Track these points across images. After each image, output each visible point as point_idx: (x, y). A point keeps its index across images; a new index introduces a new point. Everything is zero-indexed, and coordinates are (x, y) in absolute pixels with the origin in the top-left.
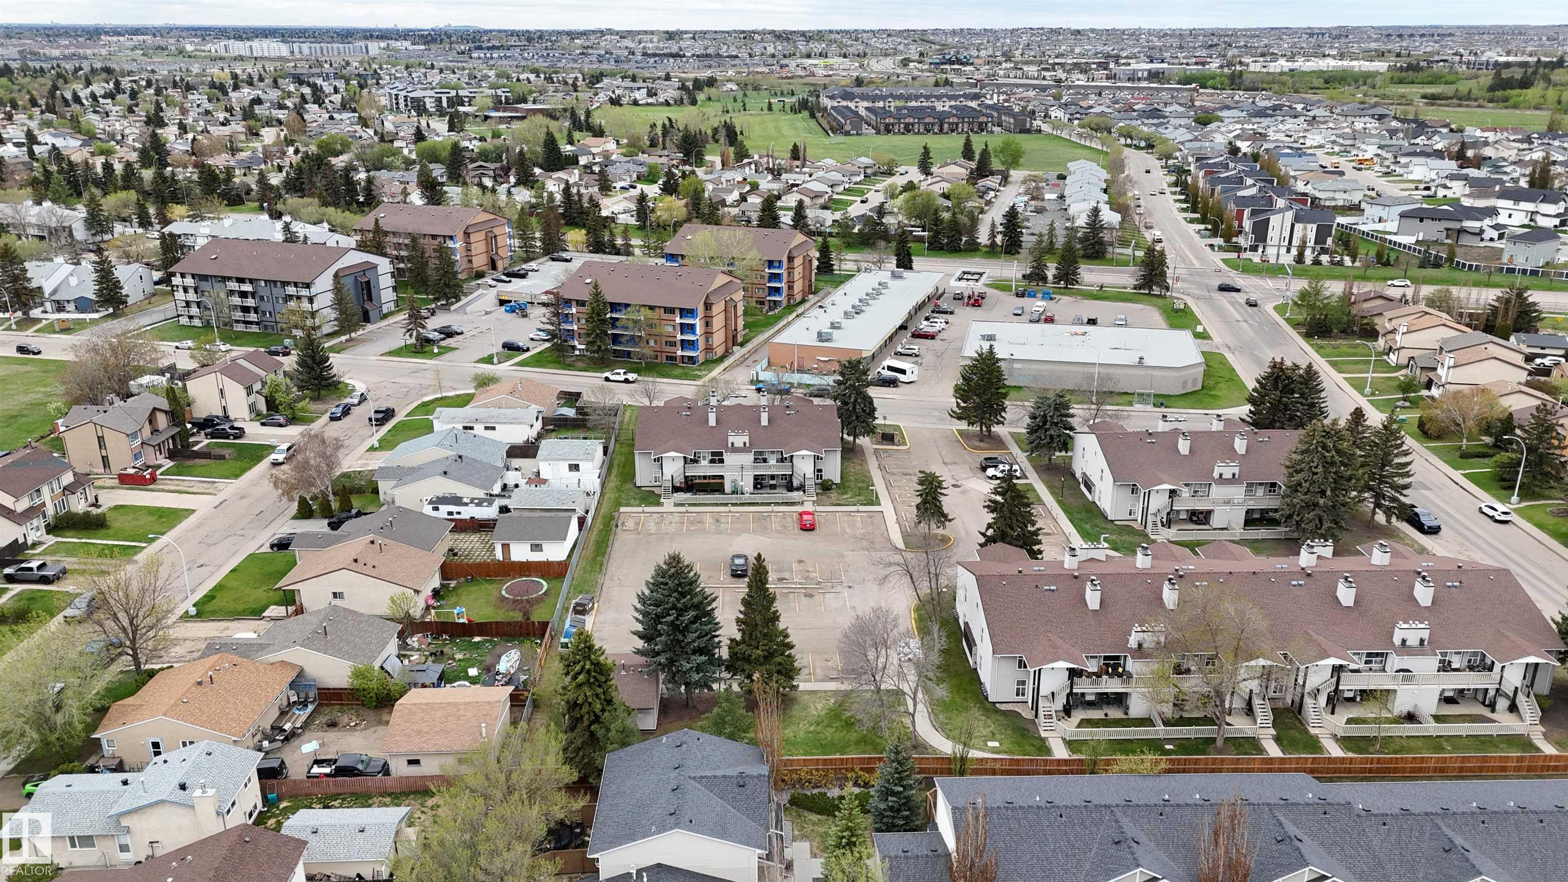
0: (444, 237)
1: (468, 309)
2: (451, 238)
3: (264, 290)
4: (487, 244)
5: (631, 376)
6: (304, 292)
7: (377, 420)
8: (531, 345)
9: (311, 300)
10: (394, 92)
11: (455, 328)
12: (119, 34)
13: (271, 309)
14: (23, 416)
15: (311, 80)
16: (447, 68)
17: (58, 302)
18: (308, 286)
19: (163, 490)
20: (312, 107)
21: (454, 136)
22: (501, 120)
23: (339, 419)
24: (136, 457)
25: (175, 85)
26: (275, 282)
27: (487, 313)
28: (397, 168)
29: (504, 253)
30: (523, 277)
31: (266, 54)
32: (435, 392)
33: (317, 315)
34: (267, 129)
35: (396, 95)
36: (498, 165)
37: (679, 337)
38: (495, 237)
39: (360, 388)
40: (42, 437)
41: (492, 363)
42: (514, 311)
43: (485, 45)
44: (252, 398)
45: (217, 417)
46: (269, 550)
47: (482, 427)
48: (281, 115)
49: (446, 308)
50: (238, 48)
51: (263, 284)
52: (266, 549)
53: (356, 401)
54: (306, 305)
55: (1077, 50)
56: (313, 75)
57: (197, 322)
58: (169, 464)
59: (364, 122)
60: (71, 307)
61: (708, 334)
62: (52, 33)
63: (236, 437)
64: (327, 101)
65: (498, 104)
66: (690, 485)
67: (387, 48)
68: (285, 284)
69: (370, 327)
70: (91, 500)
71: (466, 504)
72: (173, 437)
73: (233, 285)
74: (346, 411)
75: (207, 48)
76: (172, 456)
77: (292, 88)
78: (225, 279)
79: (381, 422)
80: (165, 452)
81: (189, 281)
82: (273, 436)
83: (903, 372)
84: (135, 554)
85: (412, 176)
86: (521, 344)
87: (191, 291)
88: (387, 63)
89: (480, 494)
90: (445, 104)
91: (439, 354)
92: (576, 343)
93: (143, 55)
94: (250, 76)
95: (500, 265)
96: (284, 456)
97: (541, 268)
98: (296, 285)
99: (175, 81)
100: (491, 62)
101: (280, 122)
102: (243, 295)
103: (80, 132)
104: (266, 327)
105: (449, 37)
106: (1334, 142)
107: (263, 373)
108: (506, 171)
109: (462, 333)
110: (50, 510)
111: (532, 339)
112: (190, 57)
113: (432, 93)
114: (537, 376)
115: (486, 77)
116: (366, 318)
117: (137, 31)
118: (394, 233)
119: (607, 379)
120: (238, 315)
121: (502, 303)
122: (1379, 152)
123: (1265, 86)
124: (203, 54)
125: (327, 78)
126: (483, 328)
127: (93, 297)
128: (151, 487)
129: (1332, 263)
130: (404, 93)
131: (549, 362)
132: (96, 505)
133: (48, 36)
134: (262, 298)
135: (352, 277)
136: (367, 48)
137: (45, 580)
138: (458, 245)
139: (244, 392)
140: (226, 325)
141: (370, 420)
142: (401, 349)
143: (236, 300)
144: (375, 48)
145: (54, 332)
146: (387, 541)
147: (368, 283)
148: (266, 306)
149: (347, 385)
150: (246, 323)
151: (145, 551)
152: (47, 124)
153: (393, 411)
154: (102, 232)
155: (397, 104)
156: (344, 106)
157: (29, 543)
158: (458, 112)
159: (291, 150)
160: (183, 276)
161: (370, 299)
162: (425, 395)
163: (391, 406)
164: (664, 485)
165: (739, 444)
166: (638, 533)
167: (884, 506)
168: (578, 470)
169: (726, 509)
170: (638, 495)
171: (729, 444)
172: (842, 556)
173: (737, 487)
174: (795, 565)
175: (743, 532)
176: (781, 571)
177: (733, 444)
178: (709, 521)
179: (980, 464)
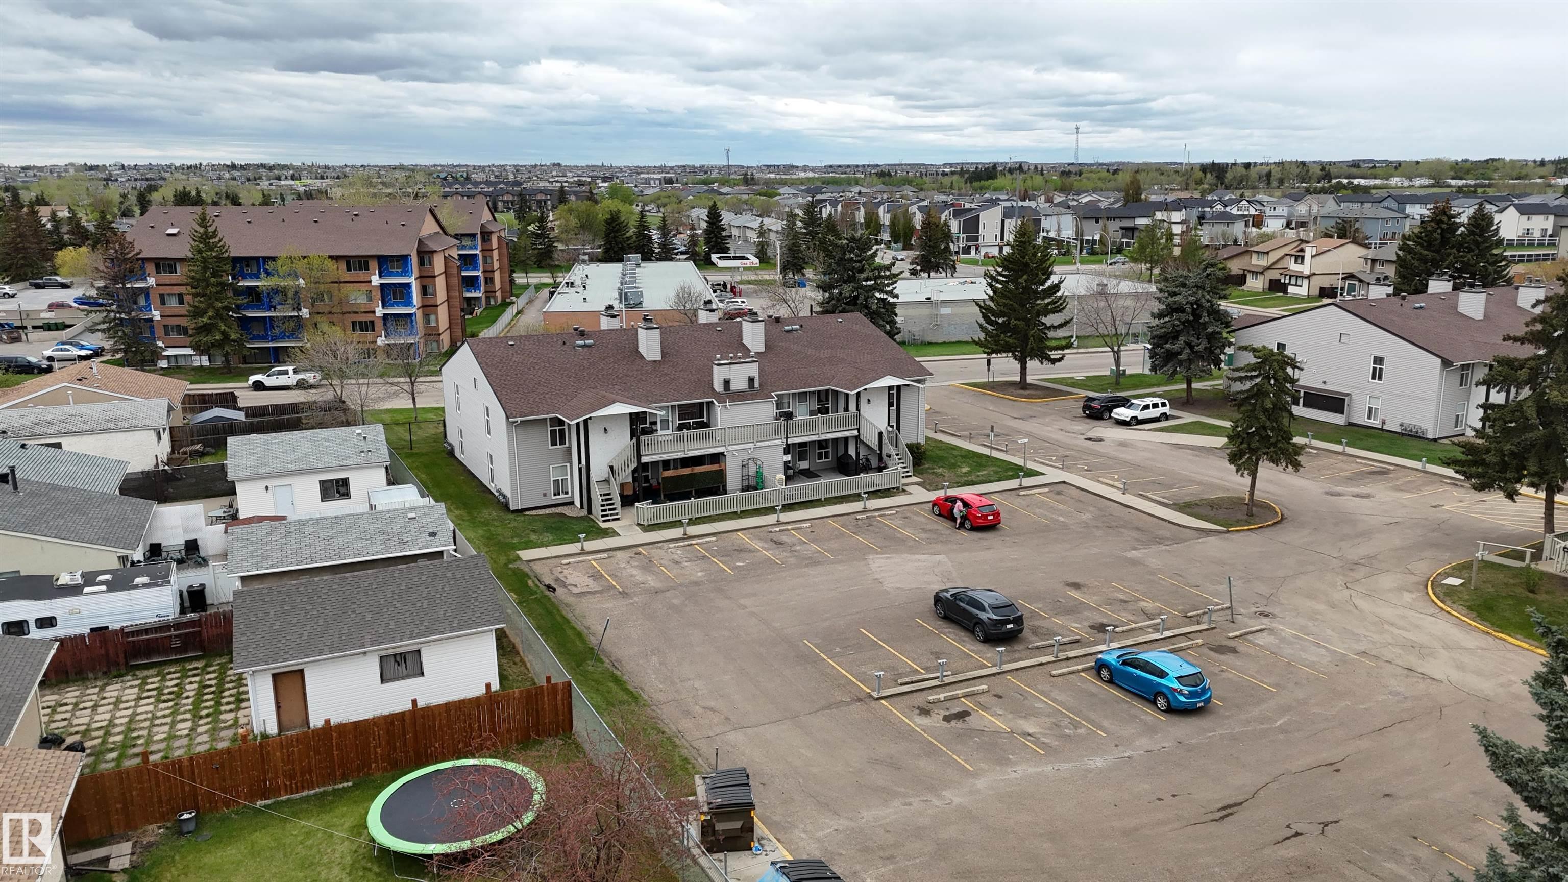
5: (310, 376)
37: (379, 311)
61: (429, 308)
71: (73, 590)
89: (98, 560)
119: (259, 387)
164: (597, 493)
165: (739, 384)
166: (624, 594)
167: (1053, 475)
168: (346, 495)
169: (771, 519)
170: (537, 526)
171: (718, 386)
172: (1134, 562)
173: (759, 475)
174: (1073, 593)
175: (863, 552)
176: (1073, 610)
177: (727, 383)
178: (757, 545)
179: (1085, 407)
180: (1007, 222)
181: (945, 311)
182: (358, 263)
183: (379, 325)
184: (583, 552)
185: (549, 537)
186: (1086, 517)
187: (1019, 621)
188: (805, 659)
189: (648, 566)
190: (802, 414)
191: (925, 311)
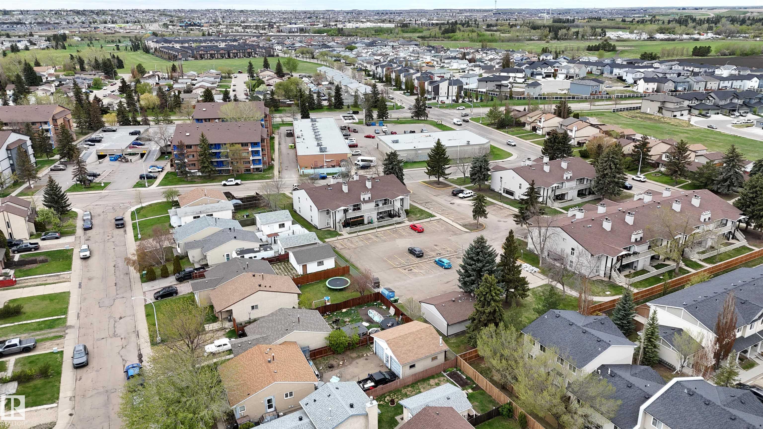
0: (41, 122)
5: (239, 181)
8: (153, 174)
19: (29, 286)
27: (100, 163)
37: (251, 158)
38: (69, 121)
41: (145, 187)
42: (116, 160)
46: (155, 300)
47: (205, 215)
53: (89, 217)
55: (250, 20)
58: (11, 271)
61: (264, 155)
63: (38, 249)
66: (347, 224)
72: (5, 255)
74: (91, 224)
83: (371, 161)
84: (64, 323)
86: (149, 176)
89: (257, 245)
91: (105, 186)
96: (89, 252)
106: (410, 56)
109: (99, 175)
111: (150, 172)
119: (225, 185)
121: (100, 157)
122: (433, 58)
123: (354, 34)
128: (18, 286)
129: (469, 101)
131: (178, 182)
135: (15, 149)
137: (27, 350)
138: (50, 127)
139: (24, 222)
151: (68, 319)
164: (337, 225)
165: (367, 199)
166: (349, 249)
167: (438, 216)
168: (284, 227)
169: (375, 230)
170: (326, 233)
171: (362, 199)
172: (449, 240)
173: (372, 220)
174: (435, 247)
175: (394, 239)
176: (434, 251)
177: (364, 199)
178: (373, 237)
179: (453, 193)
180: (450, 87)
181: (420, 152)
182: (246, 144)
183: (251, 162)
184: (338, 240)
185: (329, 236)
186: (443, 228)
187: (423, 253)
188: (385, 261)
189: (352, 242)
190: (381, 205)
191: (414, 152)
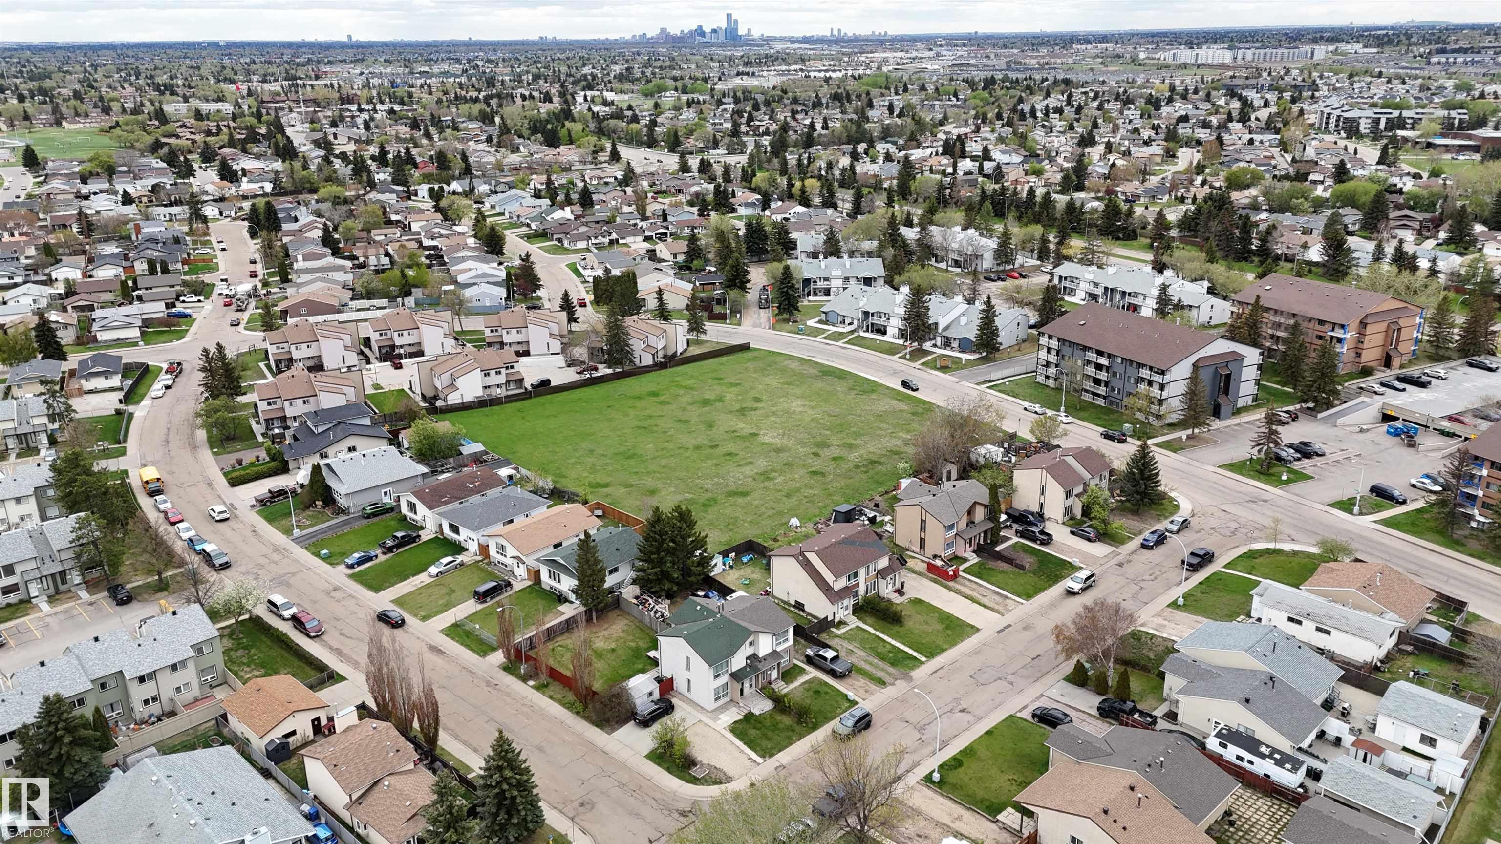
0: (1334, 324)
1: (1340, 421)
2: (1343, 327)
3: (1119, 369)
4: (1386, 337)
6: (1157, 378)
7: (1190, 565)
8: (1410, 494)
9: (1162, 387)
10: (1328, 110)
11: (1317, 446)
12: (1088, 42)
13: (1121, 387)
14: (880, 463)
15: (1244, 94)
16: (1398, 77)
17: (947, 338)
18: (1162, 373)
19: (958, 592)
20: (1236, 126)
21: (1383, 172)
22: (1447, 148)
23: (1151, 548)
24: (949, 545)
25: (1117, 97)
26: (1131, 361)
27: (1362, 431)
28: (1304, 212)
29: (1406, 347)
30: (1423, 385)
31: (1210, 61)
32: (1268, 540)
33: (1165, 403)
34: (1184, 149)
35: (1329, 114)
36: (1428, 216)
38: (1399, 330)
39: (1186, 508)
40: (887, 493)
41: (1351, 512)
42: (1398, 435)
43: (1448, 47)
44: (1070, 501)
45: (1032, 514)
46: (1030, 719)
47: (1313, 626)
48: (1202, 134)
49: (1312, 412)
50: (1185, 55)
51: (1119, 361)
52: (1026, 715)
53: (1175, 528)
54: (1155, 391)
56: (1247, 87)
57: (1051, 383)
58: (974, 559)
59: (1284, 146)
60: (955, 344)
62: (1036, 42)
63: (1043, 543)
64: (1253, 117)
65: (1448, 128)
67: (1335, 52)
68: (1140, 365)
69: (1217, 424)
70: (898, 585)
71: (1263, 756)
72: (985, 532)
73: (1091, 356)
74: (1161, 540)
75: (1157, 56)
76: (978, 551)
77: (1222, 102)
78: (1085, 348)
79: (1194, 568)
80: (974, 547)
81: (1054, 344)
82: (1078, 552)
84: (913, 668)
85: (1319, 222)
86: (1396, 493)
87: (1054, 352)
88: (1330, 71)
89: (1285, 745)
90: (1382, 126)
91: (1289, 481)
92: (1476, 512)
93: (1102, 63)
94: (1186, 90)
95: (1396, 362)
96: (1080, 586)
97: (1452, 375)
98: (1151, 369)
99: (1118, 94)
100: (1453, 70)
101: (1199, 142)
102: (1099, 367)
103: (1024, 147)
104: (1111, 403)
105: (1409, 36)
107: (1087, 475)
108: (1437, 224)
109: (1323, 455)
110: (862, 590)
111: (1414, 486)
112: (1140, 65)
113: (1370, 113)
114: (1408, 548)
115: (1442, 88)
116: (1216, 413)
117: (1103, 38)
118: (1276, 311)
120: (1089, 385)
121: (1387, 418)
124: (1152, 62)
125: (1259, 89)
126: (1352, 451)
127: (974, 340)
128: (951, 584)
130: (1338, 112)
131: (1430, 529)
132: (900, 592)
133: (1033, 45)
134: (1115, 374)
135: (1212, 369)
136: (1312, 53)
137: (833, 674)
138: (1348, 336)
139: (1063, 495)
140: (1075, 390)
141: (1183, 562)
142: (1244, 463)
143: (1091, 370)
144: (1321, 51)
145: (936, 368)
146: (1152, 791)
147: (1228, 376)
148: (1117, 383)
149: (1172, 499)
150: (1094, 394)
151: (923, 667)
152: (1001, 140)
153: (1213, 555)
154: (1006, 262)
155: (1327, 123)
156: (1270, 126)
157: (837, 620)
158: (1395, 136)
159: (1199, 179)
160: (1050, 337)
161: (1226, 392)
162: (1255, 540)
163: (1211, 548)
168: (1433, 746)
